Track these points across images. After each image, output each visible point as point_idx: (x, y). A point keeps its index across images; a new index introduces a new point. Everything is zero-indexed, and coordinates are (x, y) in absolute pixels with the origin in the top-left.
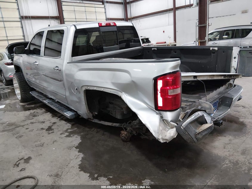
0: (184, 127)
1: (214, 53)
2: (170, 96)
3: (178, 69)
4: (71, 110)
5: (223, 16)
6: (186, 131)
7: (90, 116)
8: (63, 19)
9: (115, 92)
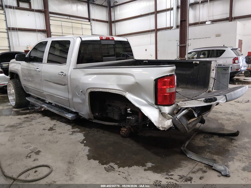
0: (178, 118)
1: (196, 66)
2: (168, 93)
3: (174, 73)
4: (71, 112)
5: (200, 38)
6: (180, 122)
7: (92, 116)
8: (50, 32)
9: (120, 92)
